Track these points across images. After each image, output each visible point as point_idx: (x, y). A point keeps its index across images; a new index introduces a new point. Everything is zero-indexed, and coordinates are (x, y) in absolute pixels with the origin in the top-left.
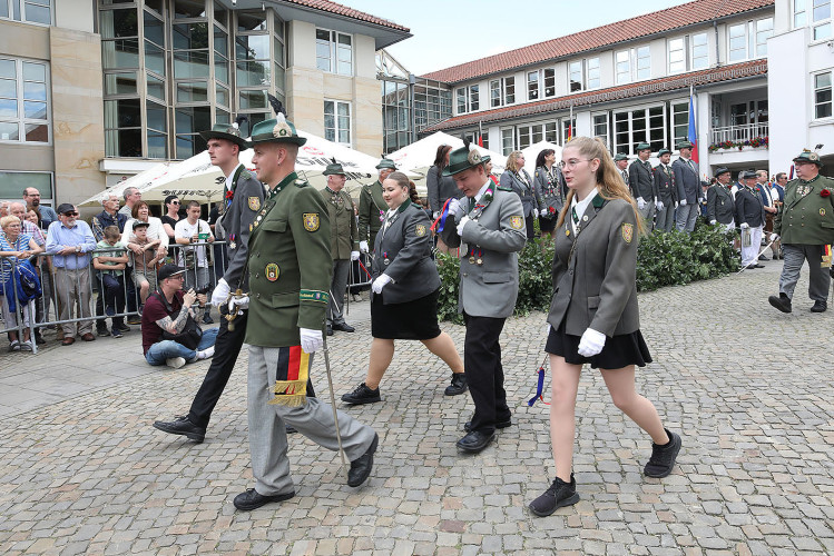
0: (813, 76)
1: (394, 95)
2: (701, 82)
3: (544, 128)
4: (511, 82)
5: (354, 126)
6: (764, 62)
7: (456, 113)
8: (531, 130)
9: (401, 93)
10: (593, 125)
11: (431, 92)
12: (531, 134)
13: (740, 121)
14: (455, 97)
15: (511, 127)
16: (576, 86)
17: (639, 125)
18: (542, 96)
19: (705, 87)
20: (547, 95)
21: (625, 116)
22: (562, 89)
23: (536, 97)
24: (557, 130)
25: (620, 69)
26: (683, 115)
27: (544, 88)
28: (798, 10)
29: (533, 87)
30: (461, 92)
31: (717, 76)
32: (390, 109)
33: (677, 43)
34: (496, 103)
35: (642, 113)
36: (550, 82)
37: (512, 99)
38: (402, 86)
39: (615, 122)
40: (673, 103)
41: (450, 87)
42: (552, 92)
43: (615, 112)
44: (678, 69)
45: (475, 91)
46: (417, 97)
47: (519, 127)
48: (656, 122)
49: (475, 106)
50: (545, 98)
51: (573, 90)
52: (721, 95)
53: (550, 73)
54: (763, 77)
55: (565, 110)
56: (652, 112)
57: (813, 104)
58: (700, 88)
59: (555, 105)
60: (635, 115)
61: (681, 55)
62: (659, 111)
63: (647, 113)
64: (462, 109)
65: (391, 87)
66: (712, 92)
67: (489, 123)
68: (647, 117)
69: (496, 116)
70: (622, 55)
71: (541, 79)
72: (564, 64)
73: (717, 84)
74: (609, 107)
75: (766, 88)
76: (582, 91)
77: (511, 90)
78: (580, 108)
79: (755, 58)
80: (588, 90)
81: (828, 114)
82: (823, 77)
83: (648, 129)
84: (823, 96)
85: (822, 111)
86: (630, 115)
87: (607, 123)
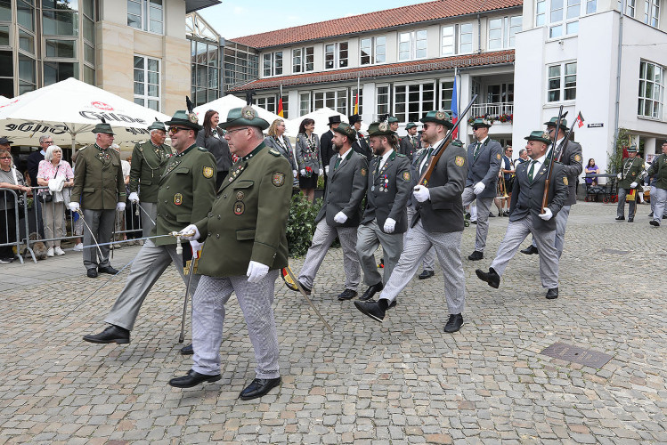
0: (548, 67)
1: (205, 55)
2: (464, 65)
3: (336, 94)
4: (311, 51)
5: (164, 81)
6: (512, 52)
7: (262, 76)
8: (325, 95)
9: (212, 54)
10: (377, 95)
11: (240, 55)
12: (325, 99)
13: (495, 100)
14: (262, 61)
15: (307, 92)
16: (365, 60)
17: (414, 97)
18: (337, 67)
19: (467, 70)
20: (341, 66)
21: (403, 89)
22: (354, 61)
23: (332, 66)
24: (347, 97)
25: (404, 48)
26: (449, 91)
27: (339, 59)
28: (540, 12)
29: (330, 57)
30: (267, 57)
31: (478, 60)
32: (199, 68)
33: (449, 30)
34: (298, 69)
35: (417, 88)
36: (344, 55)
37: (310, 67)
38: (213, 48)
39: (394, 93)
40: (442, 81)
41: (258, 51)
42: (345, 64)
43: (395, 85)
44: (448, 52)
45: (279, 57)
46: (227, 59)
47: (315, 92)
48: (428, 96)
49: (279, 71)
50: (339, 68)
51: (363, 63)
52: (480, 77)
53: (344, 46)
54: (513, 66)
55: (354, 80)
56: (426, 87)
57: (547, 90)
58: (463, 70)
59: (346, 75)
60: (412, 88)
61: (451, 41)
62: (431, 86)
63: (421, 88)
64: (267, 72)
65: (202, 48)
66: (473, 74)
67: (289, 87)
68: (421, 91)
69: (297, 81)
70: (405, 36)
71: (336, 52)
72: (357, 40)
73: (476, 67)
74: (391, 80)
75: (513, 74)
76: (370, 64)
77: (311, 59)
78: (367, 79)
79: (508, 48)
80: (375, 64)
81: (557, 98)
82: (555, 69)
83: (421, 102)
84: (554, 84)
85: (554, 96)
86: (407, 88)
87: (389, 94)
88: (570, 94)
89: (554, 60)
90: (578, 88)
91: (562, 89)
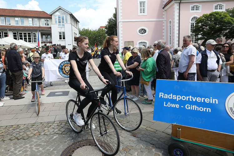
6: (50, 28)
10: (13, 35)
17: (25, 36)
21: (22, 34)
26: (35, 35)
28: (56, 21)
35: (26, 34)
39: (19, 35)
40: (33, 33)
43: (19, 32)
48: (29, 36)
52: (43, 33)
54: (51, 31)
56: (28, 34)
62: (30, 34)
63: (27, 34)
66: (41, 32)
73: (42, 30)
74: (18, 31)
75: (51, 33)
78: (10, 30)
79: (46, 26)
81: (61, 39)
82: (60, 33)
83: (27, 37)
84: (60, 36)
85: (60, 38)
86: (23, 34)
87: (17, 34)
88: (64, 38)
89: (60, 31)
90: (65, 37)
91: (62, 37)
